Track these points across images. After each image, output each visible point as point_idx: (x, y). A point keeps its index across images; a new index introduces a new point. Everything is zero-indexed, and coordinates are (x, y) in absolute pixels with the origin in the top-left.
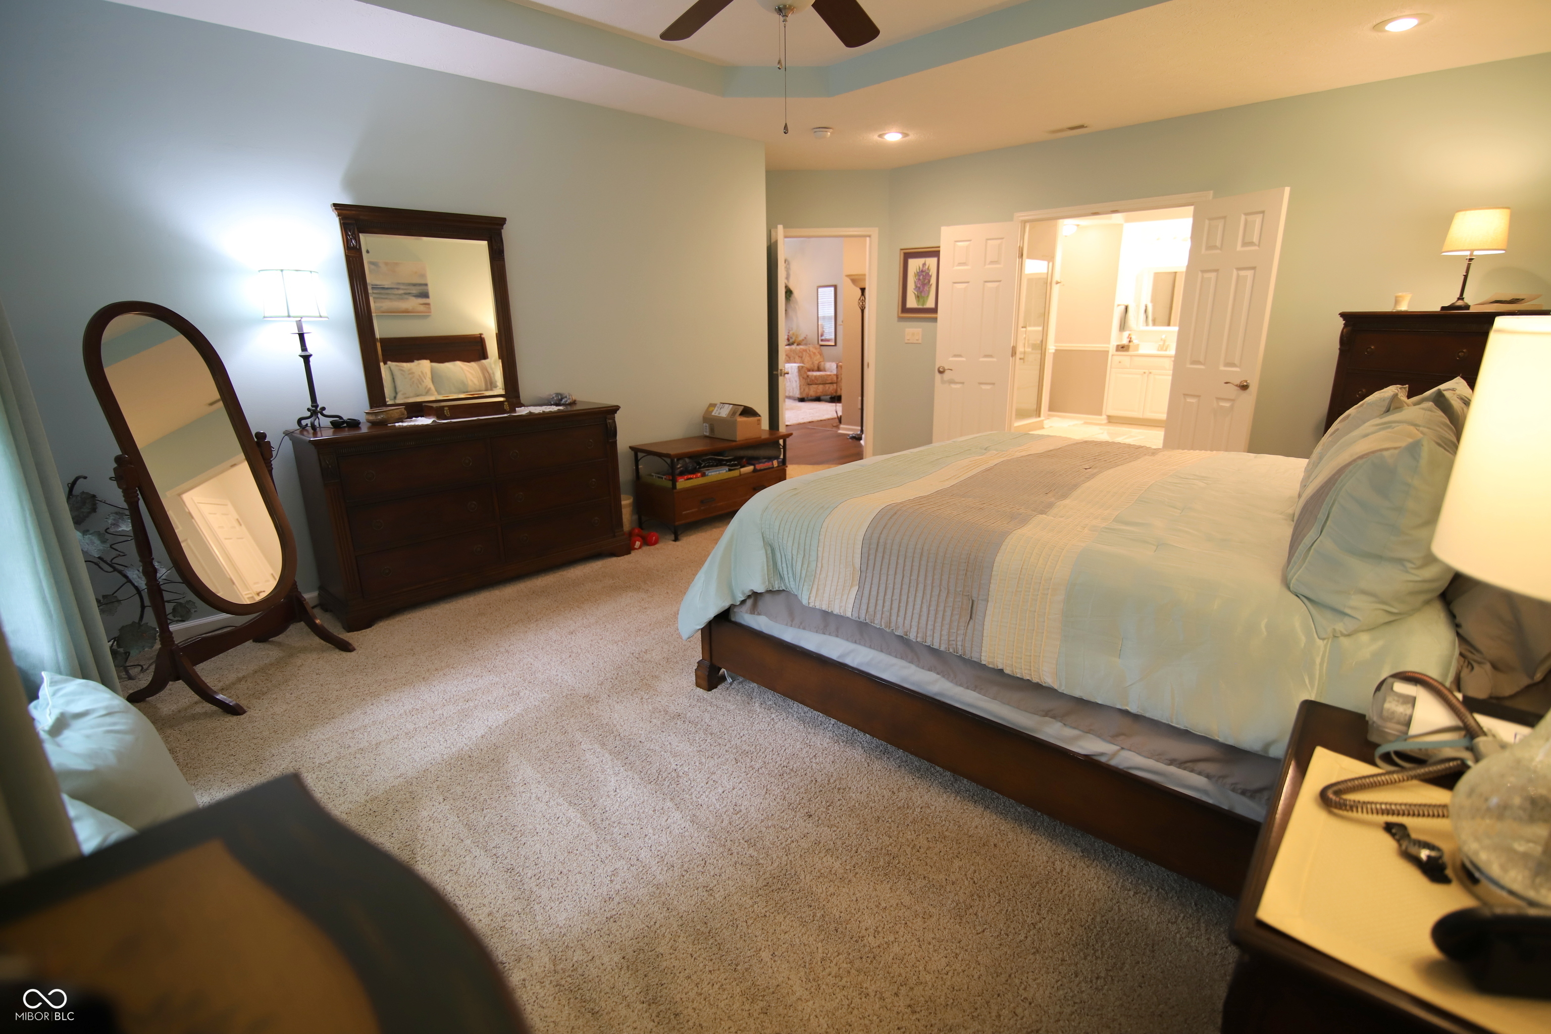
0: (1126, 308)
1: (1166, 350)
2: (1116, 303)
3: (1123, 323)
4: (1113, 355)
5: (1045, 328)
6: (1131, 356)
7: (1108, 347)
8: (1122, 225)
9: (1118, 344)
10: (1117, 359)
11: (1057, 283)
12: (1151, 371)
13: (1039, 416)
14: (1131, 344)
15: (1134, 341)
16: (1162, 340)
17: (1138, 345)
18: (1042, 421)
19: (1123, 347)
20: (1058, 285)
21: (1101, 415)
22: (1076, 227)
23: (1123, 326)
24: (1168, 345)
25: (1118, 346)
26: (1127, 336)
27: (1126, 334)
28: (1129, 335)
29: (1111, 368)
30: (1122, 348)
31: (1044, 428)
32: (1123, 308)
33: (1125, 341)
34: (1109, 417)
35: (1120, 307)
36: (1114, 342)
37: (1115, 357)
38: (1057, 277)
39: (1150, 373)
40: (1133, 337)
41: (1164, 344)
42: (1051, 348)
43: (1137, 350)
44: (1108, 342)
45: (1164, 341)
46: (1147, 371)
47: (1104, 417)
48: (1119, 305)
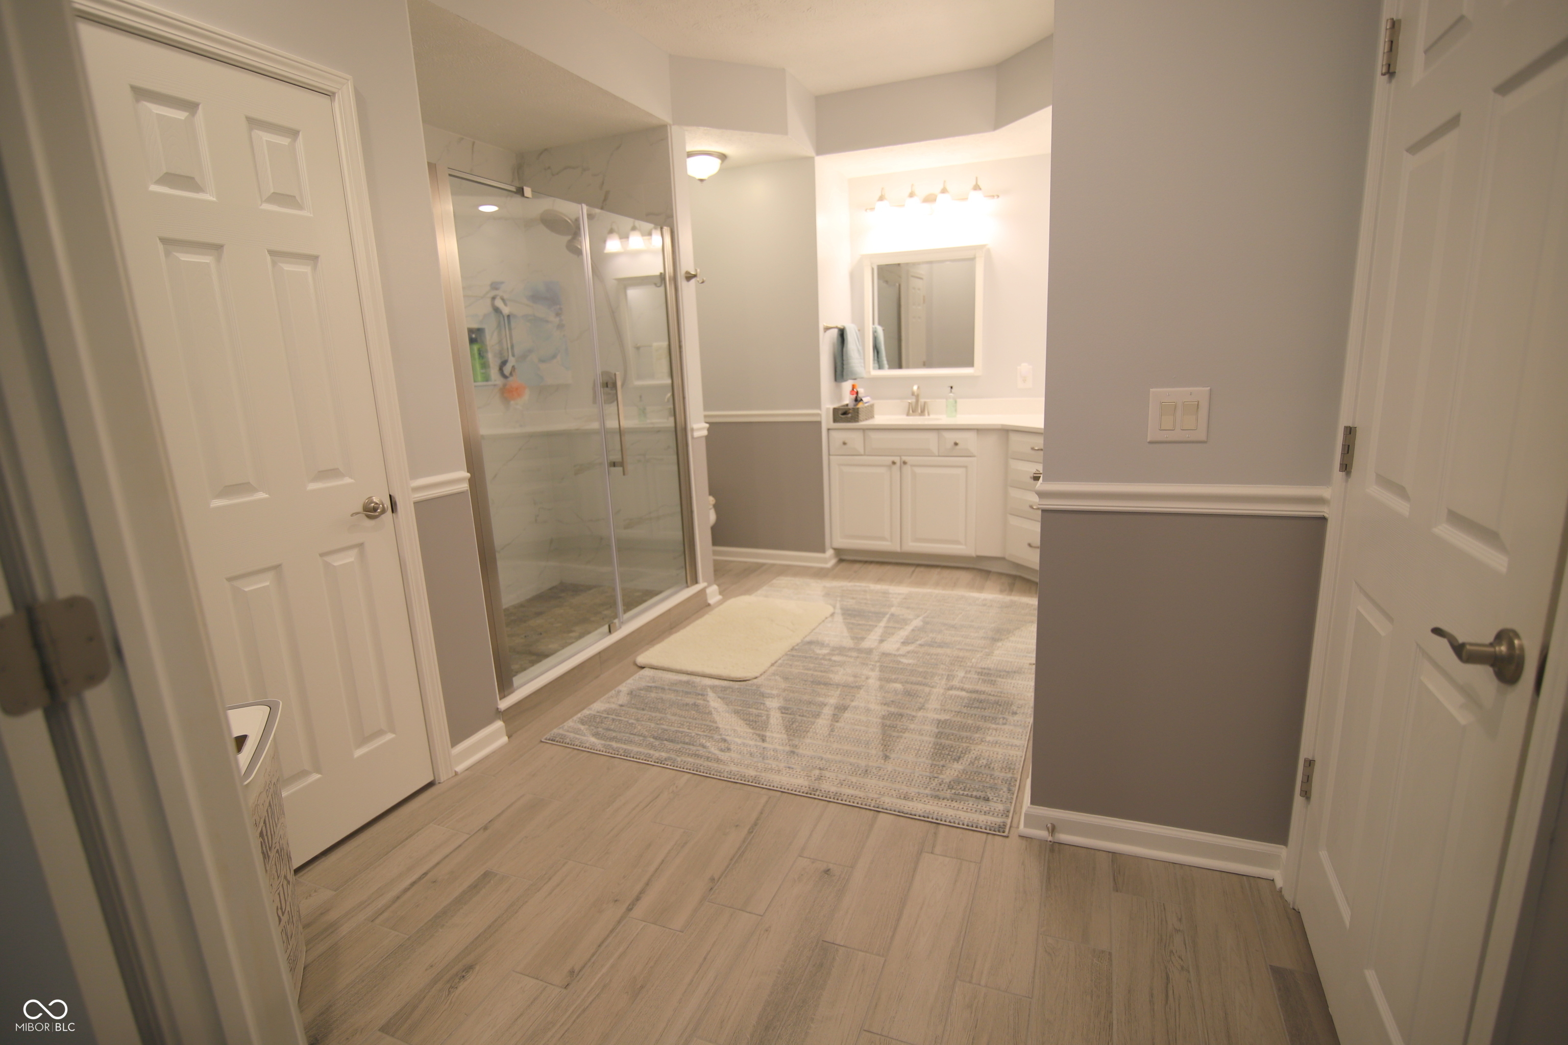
0: (842, 333)
1: (922, 413)
2: (822, 324)
3: (839, 364)
4: (829, 430)
5: (677, 381)
6: (864, 430)
7: (819, 415)
8: (812, 159)
9: (836, 406)
10: (838, 436)
11: (689, 277)
12: (904, 458)
13: (695, 581)
14: (860, 405)
15: (865, 400)
16: (913, 394)
17: (872, 406)
18: (703, 591)
19: (845, 413)
20: (693, 281)
21: (823, 550)
22: (718, 162)
23: (840, 370)
24: (925, 403)
25: (835, 410)
26: (850, 389)
27: (847, 386)
28: (854, 387)
29: (829, 455)
30: (845, 415)
31: (709, 605)
32: (835, 332)
33: (848, 400)
34: (838, 552)
35: (829, 332)
36: (828, 405)
37: (833, 433)
38: (687, 264)
39: (905, 463)
40: (861, 391)
41: (917, 401)
42: (699, 428)
43: (871, 416)
44: (818, 405)
45: (917, 397)
46: (897, 459)
47: (830, 553)
48: (827, 329)
